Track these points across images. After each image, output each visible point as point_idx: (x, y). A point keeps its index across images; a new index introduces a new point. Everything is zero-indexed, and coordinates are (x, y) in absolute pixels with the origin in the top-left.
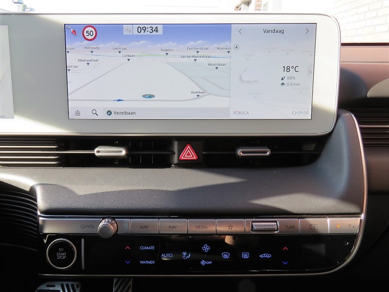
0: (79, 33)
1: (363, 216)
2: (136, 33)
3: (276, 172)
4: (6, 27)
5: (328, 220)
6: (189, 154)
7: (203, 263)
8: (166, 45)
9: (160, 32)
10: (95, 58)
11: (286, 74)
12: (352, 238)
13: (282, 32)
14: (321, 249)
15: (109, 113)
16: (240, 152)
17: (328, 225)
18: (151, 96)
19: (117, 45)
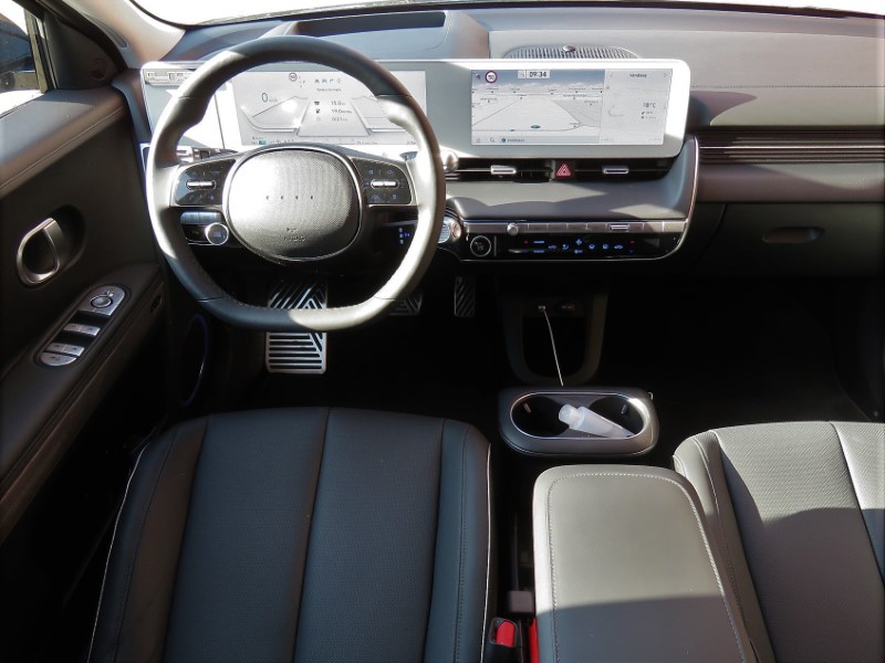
0: (483, 77)
1: (687, 220)
2: (528, 77)
3: (631, 186)
4: (424, 73)
5: (663, 223)
6: (564, 171)
7: (576, 252)
8: (551, 87)
9: (548, 76)
10: (494, 96)
11: (645, 109)
12: (678, 235)
13: (645, 76)
14: (656, 242)
15: (504, 140)
16: (605, 171)
17: (663, 227)
18: (538, 127)
19: (512, 86)
